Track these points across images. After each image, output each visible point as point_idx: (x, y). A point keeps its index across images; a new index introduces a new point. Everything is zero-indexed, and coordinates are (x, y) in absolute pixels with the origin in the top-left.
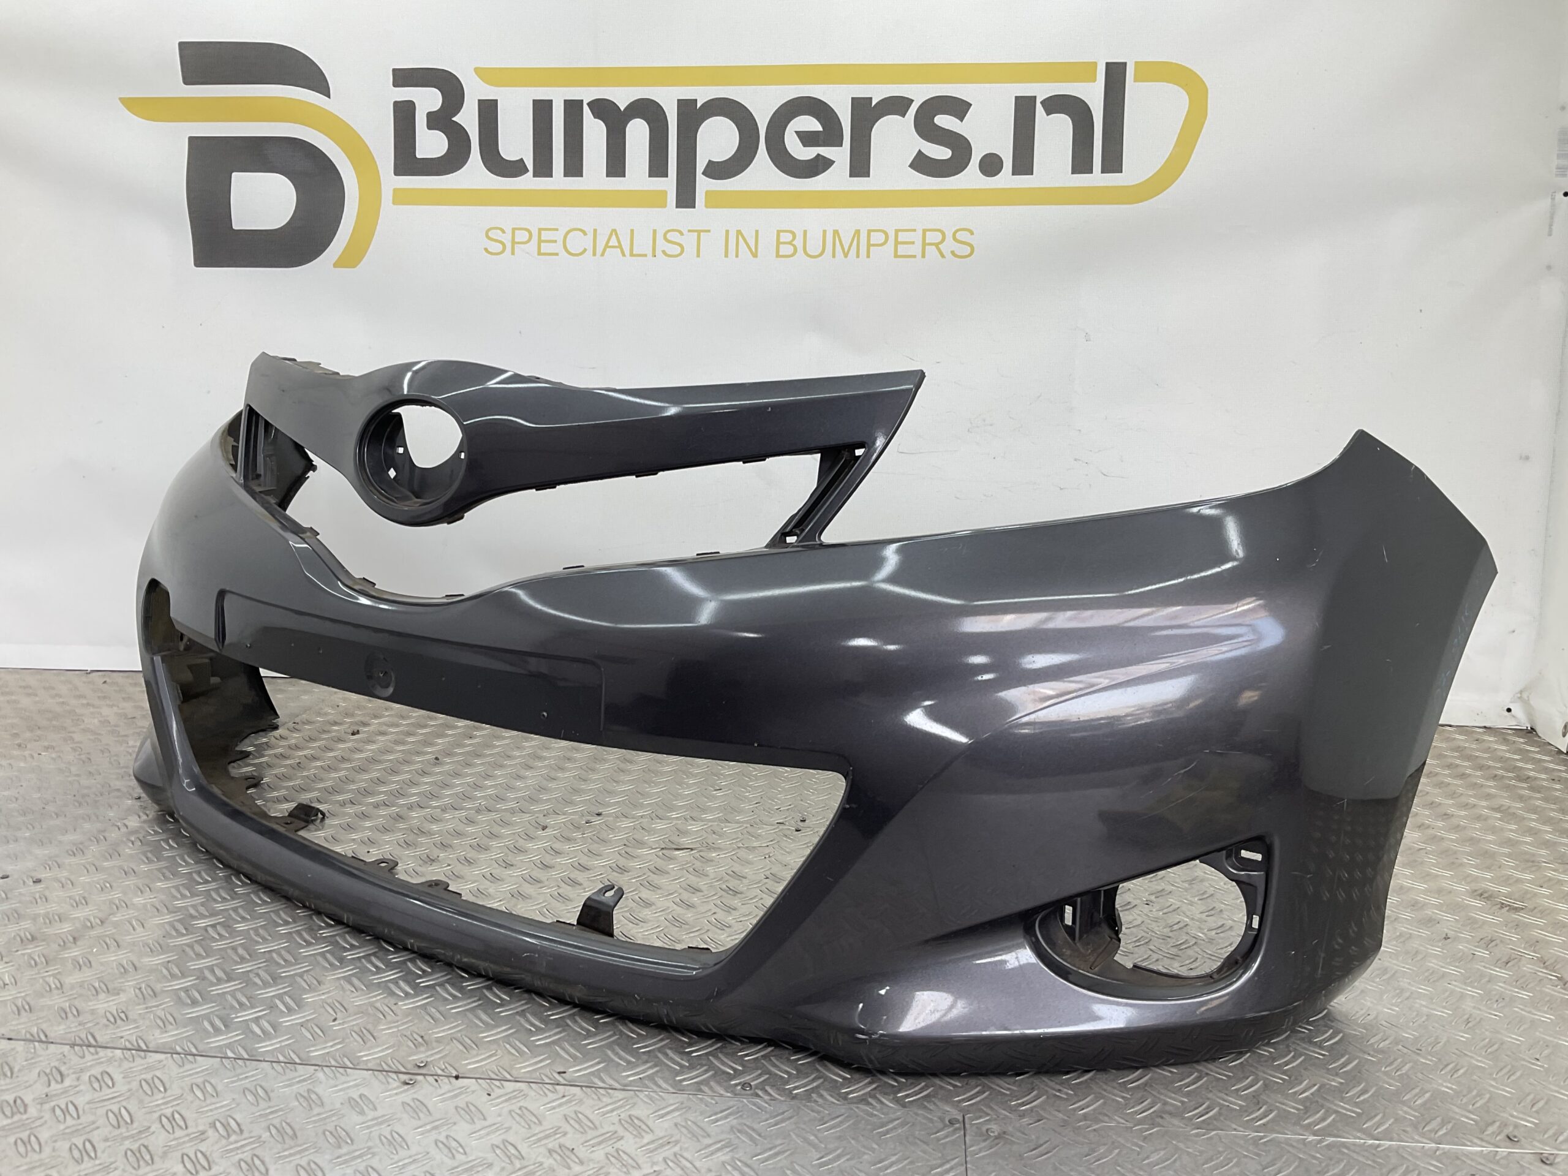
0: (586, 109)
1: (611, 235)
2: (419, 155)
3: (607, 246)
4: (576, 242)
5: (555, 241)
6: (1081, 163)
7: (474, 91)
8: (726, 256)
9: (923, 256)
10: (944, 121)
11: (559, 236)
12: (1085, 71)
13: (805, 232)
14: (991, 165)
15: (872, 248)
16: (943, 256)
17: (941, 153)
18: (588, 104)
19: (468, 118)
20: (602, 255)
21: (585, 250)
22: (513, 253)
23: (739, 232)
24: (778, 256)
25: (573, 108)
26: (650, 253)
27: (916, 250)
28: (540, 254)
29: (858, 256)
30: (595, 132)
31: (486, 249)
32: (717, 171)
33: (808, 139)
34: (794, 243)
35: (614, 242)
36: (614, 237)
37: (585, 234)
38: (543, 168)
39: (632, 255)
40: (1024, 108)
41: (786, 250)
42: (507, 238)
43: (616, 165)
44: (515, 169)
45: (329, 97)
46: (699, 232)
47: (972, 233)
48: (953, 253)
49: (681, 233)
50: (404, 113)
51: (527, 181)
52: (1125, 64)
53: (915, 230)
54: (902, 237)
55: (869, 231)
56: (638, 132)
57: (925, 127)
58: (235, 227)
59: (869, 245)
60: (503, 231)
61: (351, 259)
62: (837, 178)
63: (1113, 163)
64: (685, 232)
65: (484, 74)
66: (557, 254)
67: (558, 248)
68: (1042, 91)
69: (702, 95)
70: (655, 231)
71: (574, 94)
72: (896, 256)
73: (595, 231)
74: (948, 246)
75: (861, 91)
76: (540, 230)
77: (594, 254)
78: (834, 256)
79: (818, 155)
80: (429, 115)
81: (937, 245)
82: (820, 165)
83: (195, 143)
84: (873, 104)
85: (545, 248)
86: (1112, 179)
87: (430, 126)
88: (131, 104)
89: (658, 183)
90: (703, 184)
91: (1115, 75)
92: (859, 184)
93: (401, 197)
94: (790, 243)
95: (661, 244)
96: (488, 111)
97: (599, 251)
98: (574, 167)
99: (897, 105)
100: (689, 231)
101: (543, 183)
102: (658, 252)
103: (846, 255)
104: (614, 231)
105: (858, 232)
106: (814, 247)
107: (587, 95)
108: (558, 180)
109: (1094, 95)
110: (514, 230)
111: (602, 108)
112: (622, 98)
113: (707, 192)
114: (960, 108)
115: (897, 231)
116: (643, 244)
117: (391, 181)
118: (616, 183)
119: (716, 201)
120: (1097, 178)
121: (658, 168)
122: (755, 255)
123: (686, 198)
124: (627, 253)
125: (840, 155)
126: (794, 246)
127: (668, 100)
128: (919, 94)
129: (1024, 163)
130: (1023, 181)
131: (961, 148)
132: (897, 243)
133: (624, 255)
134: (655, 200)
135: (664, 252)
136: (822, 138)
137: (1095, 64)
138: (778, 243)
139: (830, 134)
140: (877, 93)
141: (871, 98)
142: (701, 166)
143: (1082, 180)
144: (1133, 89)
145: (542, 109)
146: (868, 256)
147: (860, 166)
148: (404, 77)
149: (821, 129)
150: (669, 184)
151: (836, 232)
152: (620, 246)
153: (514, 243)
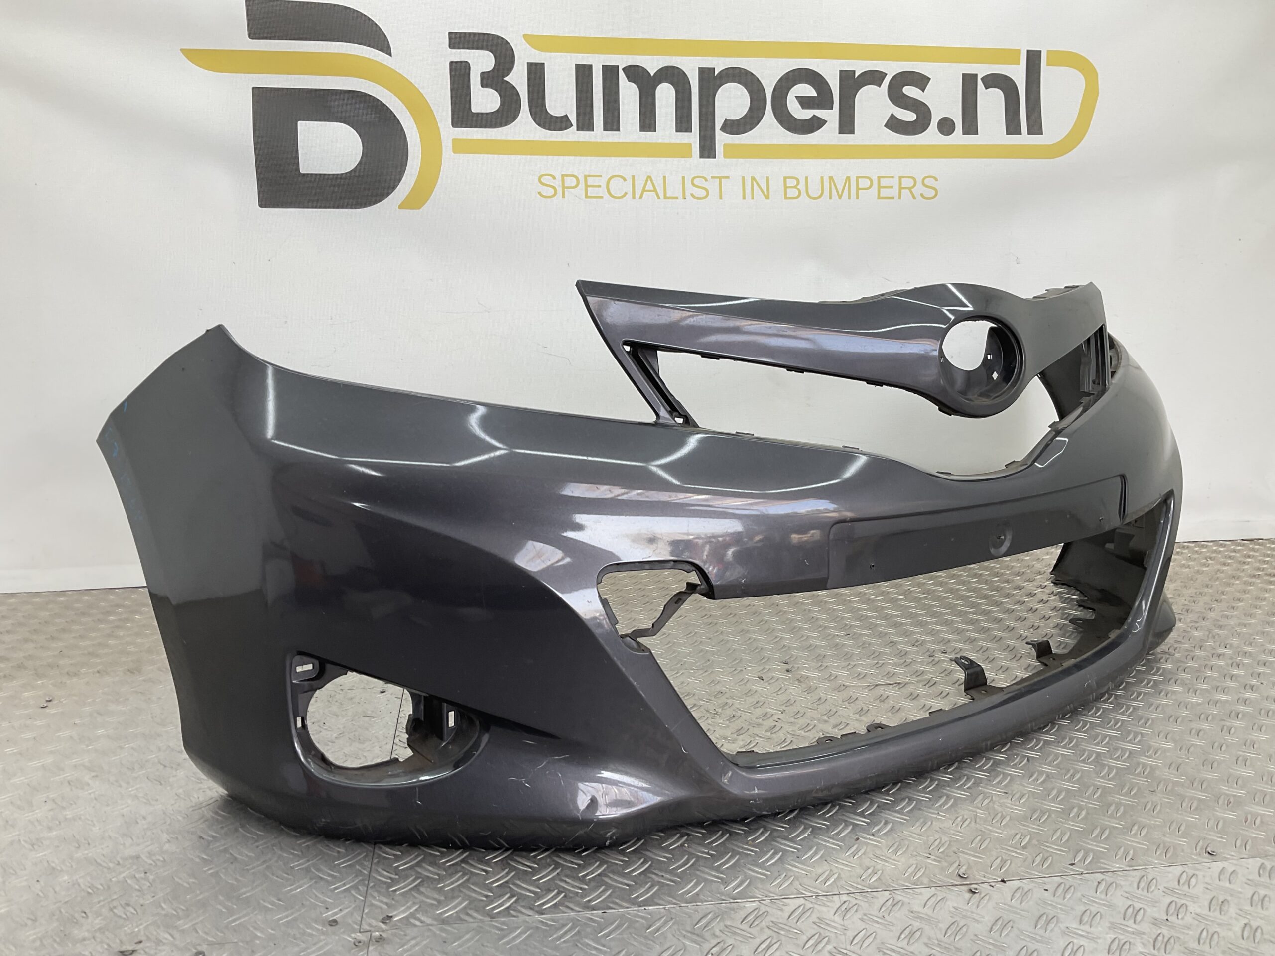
0: (621, 74)
1: (647, 181)
2: (474, 110)
3: (644, 190)
4: (618, 187)
5: (600, 186)
6: (1013, 127)
7: (524, 55)
8: (744, 198)
9: (900, 198)
10: (910, 91)
11: (603, 182)
12: (1010, 56)
13: (807, 178)
14: (946, 127)
15: (860, 191)
16: (914, 198)
17: (908, 116)
18: (623, 69)
19: (518, 78)
20: (641, 197)
21: (626, 194)
22: (564, 196)
23: (753, 179)
24: (786, 198)
25: (610, 72)
26: (681, 196)
27: (895, 192)
28: (587, 196)
29: (849, 198)
30: (629, 93)
31: (540, 193)
32: (732, 127)
33: (806, 102)
34: (798, 187)
35: (649, 186)
36: (649, 182)
37: (625, 180)
38: (585, 123)
39: (665, 197)
40: (969, 82)
41: (792, 193)
42: (557, 183)
43: (648, 122)
44: (561, 123)
45: (390, 55)
46: (720, 178)
47: (936, 180)
48: (922, 195)
49: (706, 180)
50: (459, 72)
51: (572, 134)
52: (1040, 52)
53: (892, 177)
54: (884, 182)
55: (858, 178)
56: (665, 94)
57: (896, 96)
58: (302, 171)
59: (858, 189)
60: (554, 178)
61: (415, 201)
62: (829, 134)
63: (1035, 128)
64: (708, 178)
65: (532, 40)
66: (602, 197)
67: (603, 191)
68: (982, 70)
69: (719, 64)
70: (683, 178)
71: (611, 60)
72: (879, 197)
73: (633, 177)
74: (919, 189)
75: (847, 65)
76: (586, 177)
77: (634, 197)
78: (830, 198)
79: (814, 116)
80: (483, 74)
81: (910, 189)
82: (815, 124)
83: (258, 93)
84: (856, 76)
85: (591, 192)
86: (1035, 139)
87: (483, 85)
88: (193, 55)
89: (684, 137)
90: (722, 139)
91: (1034, 59)
92: (847, 139)
93: (459, 147)
94: (795, 187)
95: (690, 189)
96: (536, 72)
97: (638, 195)
98: (612, 122)
99: (875, 77)
100: (712, 177)
101: (585, 136)
102: (687, 194)
103: (840, 197)
104: (649, 177)
105: (848, 178)
106: (815, 190)
107: (622, 61)
108: (599, 133)
109: (1018, 74)
110: (563, 176)
111: (635, 73)
112: (652, 64)
113: (725, 145)
114: (921, 81)
115: (879, 178)
116: (674, 189)
117: (449, 133)
118: (648, 137)
119: (732, 152)
120: (1025, 139)
121: (683, 125)
122: (767, 197)
123: (707, 150)
124: (662, 196)
125: (831, 116)
126: (799, 190)
127: (691, 67)
128: (891, 69)
129: (970, 127)
130: (970, 139)
131: (923, 112)
132: (880, 187)
133: (659, 198)
134: (682, 151)
135: (692, 195)
136: (816, 102)
137: (1019, 51)
138: (786, 187)
139: (823, 100)
140: (859, 67)
141: (854, 71)
142: (719, 123)
143: (1014, 139)
144: (1046, 72)
145: (583, 73)
146: (857, 198)
147: (847, 125)
148: (458, 40)
149: (816, 95)
150: (693, 138)
151: (831, 178)
152: (655, 190)
153: (564, 187)
